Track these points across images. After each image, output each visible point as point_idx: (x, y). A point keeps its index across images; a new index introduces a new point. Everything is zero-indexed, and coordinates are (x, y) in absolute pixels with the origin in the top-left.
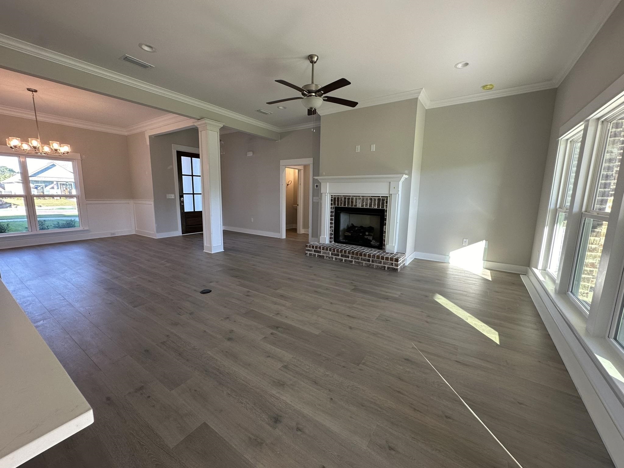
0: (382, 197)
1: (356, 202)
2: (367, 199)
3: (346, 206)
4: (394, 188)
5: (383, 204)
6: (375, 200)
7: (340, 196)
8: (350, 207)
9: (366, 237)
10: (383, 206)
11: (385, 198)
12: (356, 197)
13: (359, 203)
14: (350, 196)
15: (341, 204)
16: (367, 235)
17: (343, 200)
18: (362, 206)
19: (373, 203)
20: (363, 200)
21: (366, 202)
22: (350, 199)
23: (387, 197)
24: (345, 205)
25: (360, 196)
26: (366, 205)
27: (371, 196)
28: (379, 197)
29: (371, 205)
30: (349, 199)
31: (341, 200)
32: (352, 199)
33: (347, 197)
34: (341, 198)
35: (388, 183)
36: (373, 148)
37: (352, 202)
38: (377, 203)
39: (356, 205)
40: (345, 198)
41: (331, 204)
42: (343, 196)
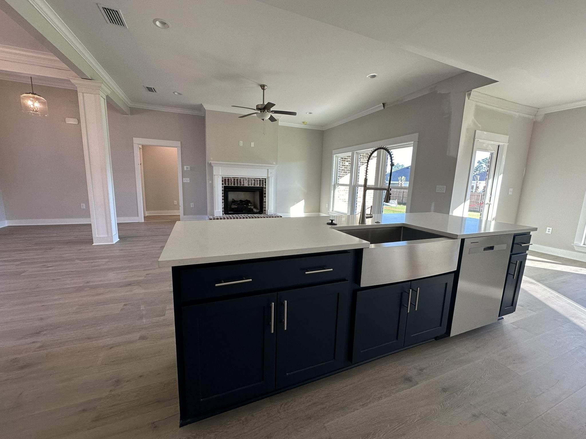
0: (262, 179)
1: (244, 182)
2: (251, 180)
3: (236, 185)
4: (271, 173)
5: (263, 183)
6: (257, 181)
7: (230, 177)
8: (239, 186)
9: (249, 207)
10: (263, 185)
11: (264, 179)
12: (243, 179)
13: (246, 183)
14: (239, 178)
15: (231, 183)
16: (250, 206)
17: (233, 180)
18: (249, 185)
19: (256, 183)
20: (249, 181)
21: (251, 183)
22: (239, 180)
23: (266, 179)
24: (234, 184)
25: (246, 178)
26: (252, 184)
27: (255, 178)
28: (260, 178)
29: (254, 184)
30: (237, 180)
31: (231, 181)
32: (240, 180)
33: (236, 179)
34: (231, 179)
35: (267, 170)
36: (253, 145)
37: (240, 182)
38: (259, 183)
39: (243, 185)
40: (234, 180)
41: (223, 184)
42: (233, 178)
